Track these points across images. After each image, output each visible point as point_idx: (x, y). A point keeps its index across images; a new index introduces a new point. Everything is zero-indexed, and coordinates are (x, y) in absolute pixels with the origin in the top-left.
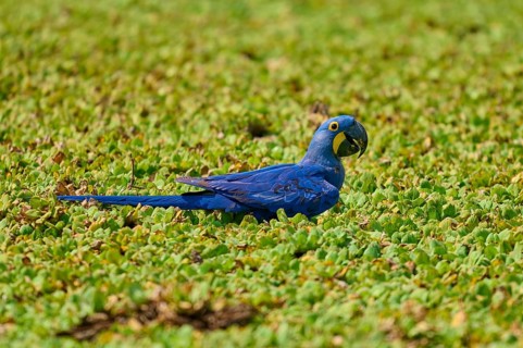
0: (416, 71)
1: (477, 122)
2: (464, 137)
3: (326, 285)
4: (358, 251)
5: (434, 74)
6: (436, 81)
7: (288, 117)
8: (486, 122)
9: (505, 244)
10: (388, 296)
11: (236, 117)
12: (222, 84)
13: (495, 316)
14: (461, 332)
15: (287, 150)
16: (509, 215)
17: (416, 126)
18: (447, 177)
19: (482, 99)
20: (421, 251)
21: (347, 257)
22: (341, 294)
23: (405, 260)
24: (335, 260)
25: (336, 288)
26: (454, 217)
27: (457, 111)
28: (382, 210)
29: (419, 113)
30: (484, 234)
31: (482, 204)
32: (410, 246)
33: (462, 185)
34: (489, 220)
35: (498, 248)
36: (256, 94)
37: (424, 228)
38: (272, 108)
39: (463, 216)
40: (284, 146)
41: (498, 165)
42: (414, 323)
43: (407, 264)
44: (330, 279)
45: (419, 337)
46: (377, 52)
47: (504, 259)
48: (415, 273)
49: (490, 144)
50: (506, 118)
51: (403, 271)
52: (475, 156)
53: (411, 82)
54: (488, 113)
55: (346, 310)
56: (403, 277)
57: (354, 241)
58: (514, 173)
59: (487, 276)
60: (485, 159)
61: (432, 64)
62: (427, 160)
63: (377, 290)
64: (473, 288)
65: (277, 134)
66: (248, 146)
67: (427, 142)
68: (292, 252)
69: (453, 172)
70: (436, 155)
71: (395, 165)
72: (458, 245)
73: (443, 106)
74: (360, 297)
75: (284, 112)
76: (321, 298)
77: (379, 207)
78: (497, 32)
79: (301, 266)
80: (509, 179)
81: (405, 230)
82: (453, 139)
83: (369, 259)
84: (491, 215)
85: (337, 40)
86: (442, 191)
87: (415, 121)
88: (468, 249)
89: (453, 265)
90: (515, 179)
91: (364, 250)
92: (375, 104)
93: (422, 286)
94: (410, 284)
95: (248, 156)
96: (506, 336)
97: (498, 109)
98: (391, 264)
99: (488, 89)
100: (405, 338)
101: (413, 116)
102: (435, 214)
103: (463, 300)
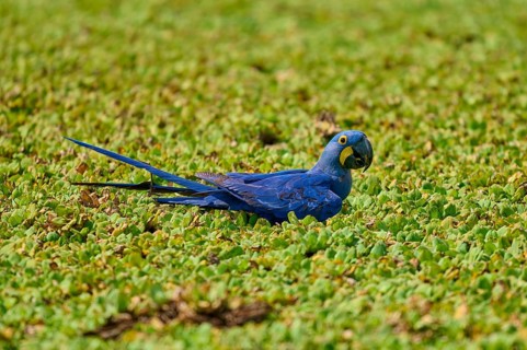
0: (416, 80)
1: (475, 126)
2: (462, 140)
3: (336, 283)
4: (365, 250)
5: (433, 81)
6: (435, 89)
7: (297, 125)
8: (483, 126)
9: (503, 241)
10: (395, 292)
11: (248, 126)
12: (234, 95)
13: (495, 308)
14: (464, 324)
15: (296, 157)
16: (507, 213)
17: (417, 131)
18: (447, 178)
19: (479, 104)
20: (424, 249)
21: (355, 256)
22: (350, 290)
23: (409, 258)
24: (344, 258)
25: (346, 285)
26: (454, 215)
27: (456, 116)
28: (387, 211)
29: (420, 119)
30: (483, 232)
31: (480, 203)
32: (414, 244)
33: (461, 185)
34: (488, 218)
35: (497, 244)
36: (266, 104)
37: (427, 227)
38: (282, 117)
39: (463, 215)
40: (294, 153)
41: (495, 166)
42: (420, 316)
43: (411, 261)
44: (340, 277)
45: (424, 329)
46: (379, 62)
47: (502, 254)
48: (419, 269)
49: (487, 147)
50: (501, 121)
51: (407, 267)
52: (473, 158)
53: (412, 90)
54: (484, 118)
55: (355, 305)
56: (408, 274)
57: (361, 240)
58: (511, 173)
59: (487, 271)
60: (483, 161)
61: (431, 73)
62: (428, 162)
63: (384, 286)
64: (474, 282)
65: (287, 141)
66: (260, 154)
67: (428, 146)
68: (303, 252)
69: (453, 174)
70: (437, 158)
71: (398, 168)
72: (459, 242)
73: (442, 111)
74: (368, 293)
75: (293, 120)
76: (332, 295)
77: (384, 208)
78: (492, 40)
79: (312, 265)
80: (506, 179)
81: (409, 230)
82: (452, 142)
83: (376, 257)
84: (490, 213)
85: (341, 52)
86: (443, 191)
87: (416, 127)
88: (468, 246)
89: (455, 261)
90: (511, 179)
91: (371, 248)
92: (378, 111)
93: (426, 281)
94: (415, 279)
95: (260, 162)
96: (506, 326)
97: (494, 114)
98: (396, 262)
99: (485, 96)
100: (412, 331)
101: (415, 122)
102: (436, 214)
103: (465, 293)
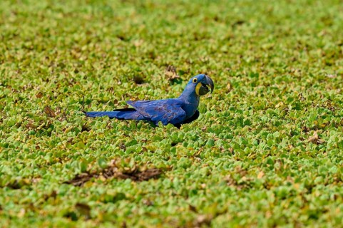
0: (215, 47)
1: (253, 75)
2: (246, 83)
3: (191, 159)
4: (203, 143)
5: (224, 48)
6: (226, 53)
7: (153, 73)
8: (257, 75)
9: (277, 139)
10: (223, 165)
11: (127, 73)
12: (113, 55)
13: (278, 174)
14: (263, 181)
15: (155, 91)
16: (277, 124)
17: (220, 78)
18: (242, 105)
19: (252, 63)
20: (234, 143)
21: (198, 146)
22: (199, 163)
23: (227, 147)
24: (192, 147)
25: (196, 161)
26: (249, 125)
27: (241, 70)
28: (211, 122)
29: (221, 70)
30: (265, 134)
31: (262, 119)
32: (228, 140)
33: (250, 109)
34: (267, 127)
35: (274, 141)
36: (132, 60)
37: (235, 131)
38: (142, 68)
39: (254, 125)
40: (154, 89)
41: (267, 98)
42: (240, 177)
43: (229, 149)
44: (192, 157)
45: (242, 184)
46: (191, 36)
47: (277, 146)
48: (233, 153)
49: (260, 87)
50: (267, 73)
51: (227, 152)
52: (254, 93)
53: (213, 53)
54: (257, 71)
55: (203, 170)
56: (228, 156)
57: (200, 138)
58: (277, 102)
59: (270, 155)
60: (259, 95)
61: (222, 43)
62: (229, 95)
63: (216, 162)
64: (264, 161)
65: (149, 82)
66: (137, 89)
67: (228, 86)
68: (170, 143)
69: (245, 102)
70: (234, 93)
71: (214, 98)
72: (254, 140)
73: (233, 66)
74: (209, 165)
75: (149, 70)
76: (190, 166)
77: (209, 120)
78: (253, 24)
79: (177, 150)
80: (274, 106)
81: (225, 132)
82: (241, 84)
83: (209, 147)
84: (268, 124)
85: (168, 29)
86: (241, 112)
87: (219, 75)
88: (259, 142)
89: (253, 149)
90: (277, 106)
91: (206, 142)
92: (196, 66)
93: (238, 160)
94: (232, 159)
95: (138, 94)
96: (285, 183)
97: (262, 68)
98: (221, 149)
99: (255, 58)
100: (236, 184)
101: (218, 72)
102: (239, 124)
103: (260, 167)
